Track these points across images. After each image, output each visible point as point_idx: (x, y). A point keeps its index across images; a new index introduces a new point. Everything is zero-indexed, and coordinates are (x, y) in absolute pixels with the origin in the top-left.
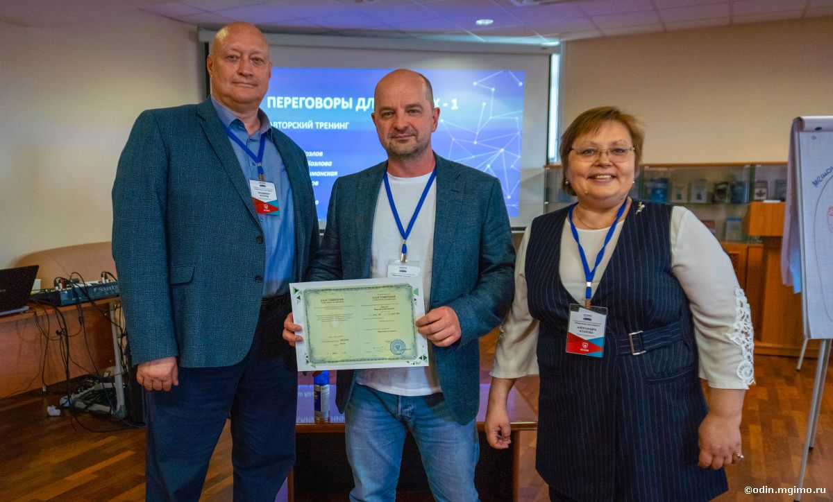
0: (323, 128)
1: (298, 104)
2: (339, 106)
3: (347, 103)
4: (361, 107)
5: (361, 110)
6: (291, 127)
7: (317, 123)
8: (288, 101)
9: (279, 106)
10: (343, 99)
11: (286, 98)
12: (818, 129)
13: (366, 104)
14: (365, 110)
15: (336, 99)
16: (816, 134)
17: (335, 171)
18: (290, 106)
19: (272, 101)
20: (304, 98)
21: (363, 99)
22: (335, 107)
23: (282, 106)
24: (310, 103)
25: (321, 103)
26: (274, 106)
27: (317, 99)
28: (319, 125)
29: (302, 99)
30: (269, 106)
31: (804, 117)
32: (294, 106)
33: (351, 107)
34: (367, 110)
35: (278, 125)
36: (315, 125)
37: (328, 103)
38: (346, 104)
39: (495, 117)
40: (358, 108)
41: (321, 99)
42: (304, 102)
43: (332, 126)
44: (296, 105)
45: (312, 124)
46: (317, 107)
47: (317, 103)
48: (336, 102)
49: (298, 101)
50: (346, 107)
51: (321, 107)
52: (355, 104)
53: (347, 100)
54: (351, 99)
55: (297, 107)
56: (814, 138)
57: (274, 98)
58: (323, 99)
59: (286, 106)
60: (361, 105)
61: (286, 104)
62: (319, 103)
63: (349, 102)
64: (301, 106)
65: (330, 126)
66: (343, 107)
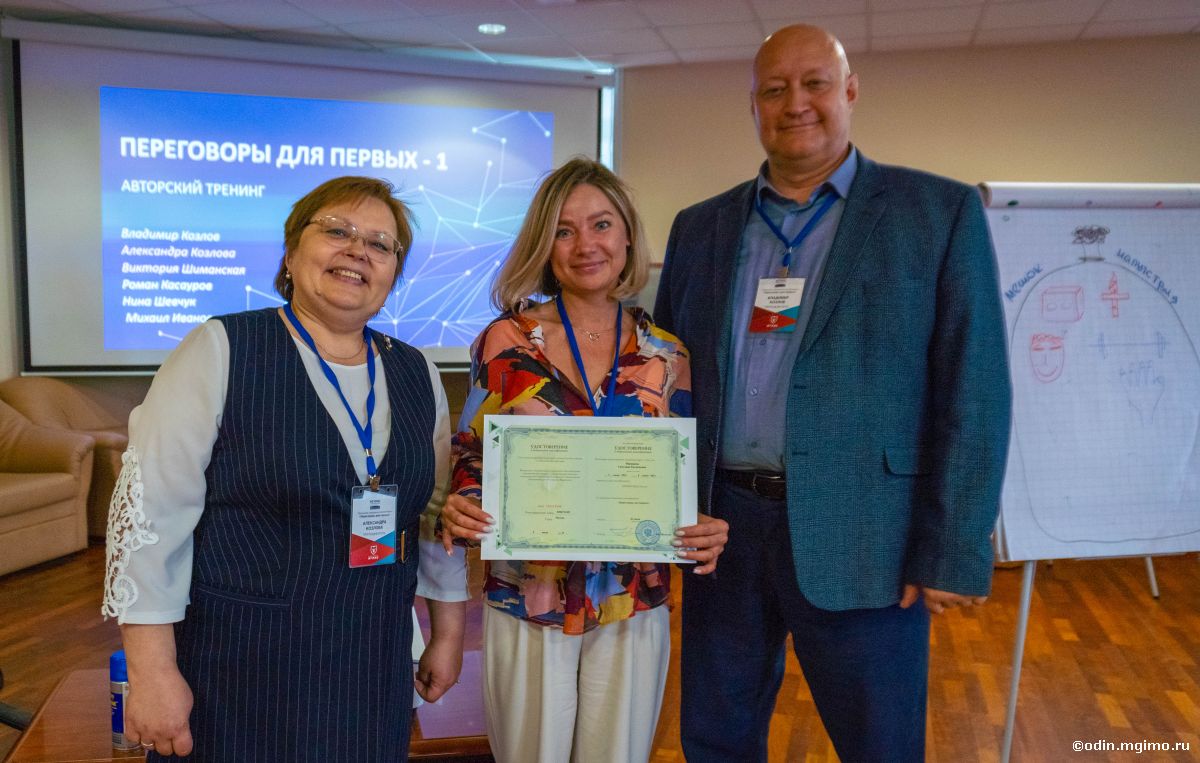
0: (220, 193)
1: (176, 152)
2: (248, 159)
3: (261, 153)
4: (286, 162)
5: (285, 167)
6: (164, 191)
7: (209, 185)
8: (157, 145)
9: (142, 154)
10: (254, 146)
11: (154, 141)
12: (1013, 204)
13: (294, 156)
14: (292, 166)
15: (242, 146)
16: (1009, 212)
17: (240, 266)
18: (161, 154)
19: (128, 145)
20: (185, 143)
21: (289, 149)
22: (241, 159)
23: (146, 155)
24: (196, 150)
25: (215, 151)
26: (133, 153)
27: (209, 144)
28: (213, 189)
29: (182, 143)
30: (124, 152)
31: (990, 184)
32: (168, 155)
33: (268, 160)
34: (297, 167)
35: (140, 186)
36: (205, 189)
37: (229, 152)
38: (262, 156)
39: (507, 185)
40: (280, 162)
41: (215, 145)
42: (185, 149)
43: (236, 190)
44: (172, 152)
45: (200, 186)
46: (209, 158)
47: (209, 151)
48: (242, 151)
49: (176, 147)
50: (260, 160)
51: (216, 158)
52: (275, 154)
53: (261, 148)
54: (268, 148)
55: (173, 156)
56: (1006, 219)
57: (132, 140)
58: (220, 145)
59: (154, 155)
60: (286, 157)
61: (154, 151)
62: (211, 151)
63: (264, 150)
64: (181, 155)
65: (232, 190)
66: (255, 160)
